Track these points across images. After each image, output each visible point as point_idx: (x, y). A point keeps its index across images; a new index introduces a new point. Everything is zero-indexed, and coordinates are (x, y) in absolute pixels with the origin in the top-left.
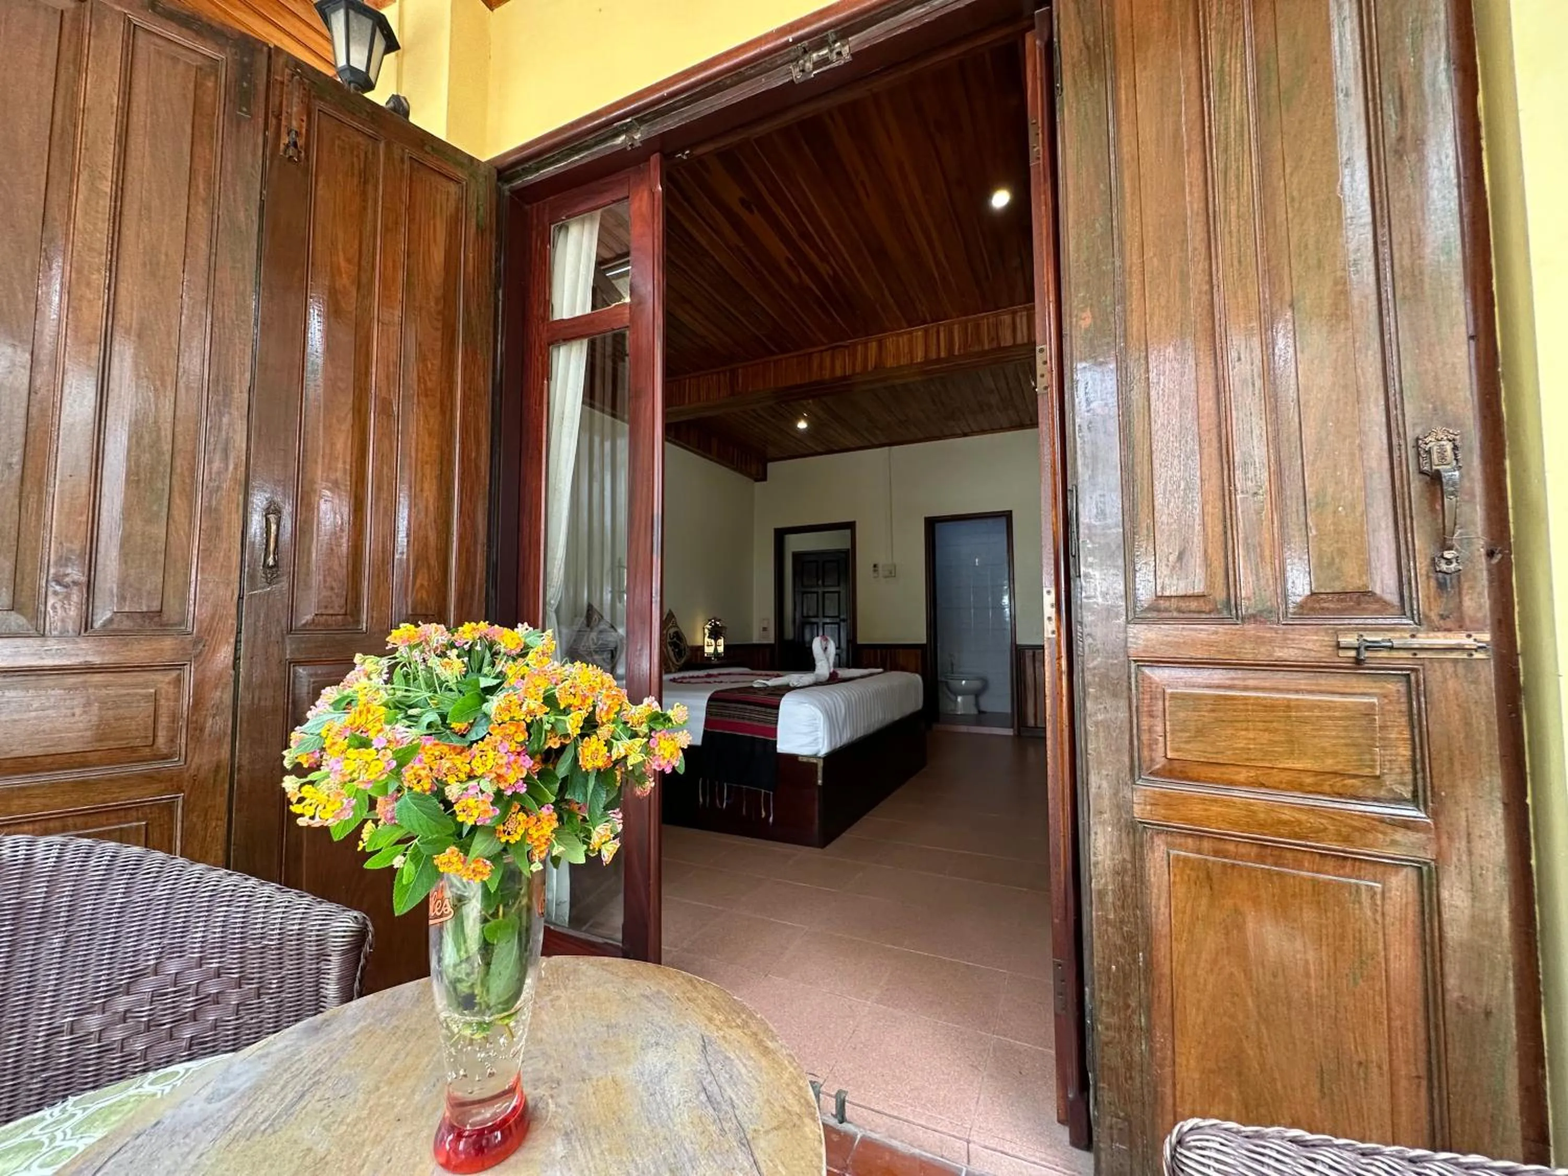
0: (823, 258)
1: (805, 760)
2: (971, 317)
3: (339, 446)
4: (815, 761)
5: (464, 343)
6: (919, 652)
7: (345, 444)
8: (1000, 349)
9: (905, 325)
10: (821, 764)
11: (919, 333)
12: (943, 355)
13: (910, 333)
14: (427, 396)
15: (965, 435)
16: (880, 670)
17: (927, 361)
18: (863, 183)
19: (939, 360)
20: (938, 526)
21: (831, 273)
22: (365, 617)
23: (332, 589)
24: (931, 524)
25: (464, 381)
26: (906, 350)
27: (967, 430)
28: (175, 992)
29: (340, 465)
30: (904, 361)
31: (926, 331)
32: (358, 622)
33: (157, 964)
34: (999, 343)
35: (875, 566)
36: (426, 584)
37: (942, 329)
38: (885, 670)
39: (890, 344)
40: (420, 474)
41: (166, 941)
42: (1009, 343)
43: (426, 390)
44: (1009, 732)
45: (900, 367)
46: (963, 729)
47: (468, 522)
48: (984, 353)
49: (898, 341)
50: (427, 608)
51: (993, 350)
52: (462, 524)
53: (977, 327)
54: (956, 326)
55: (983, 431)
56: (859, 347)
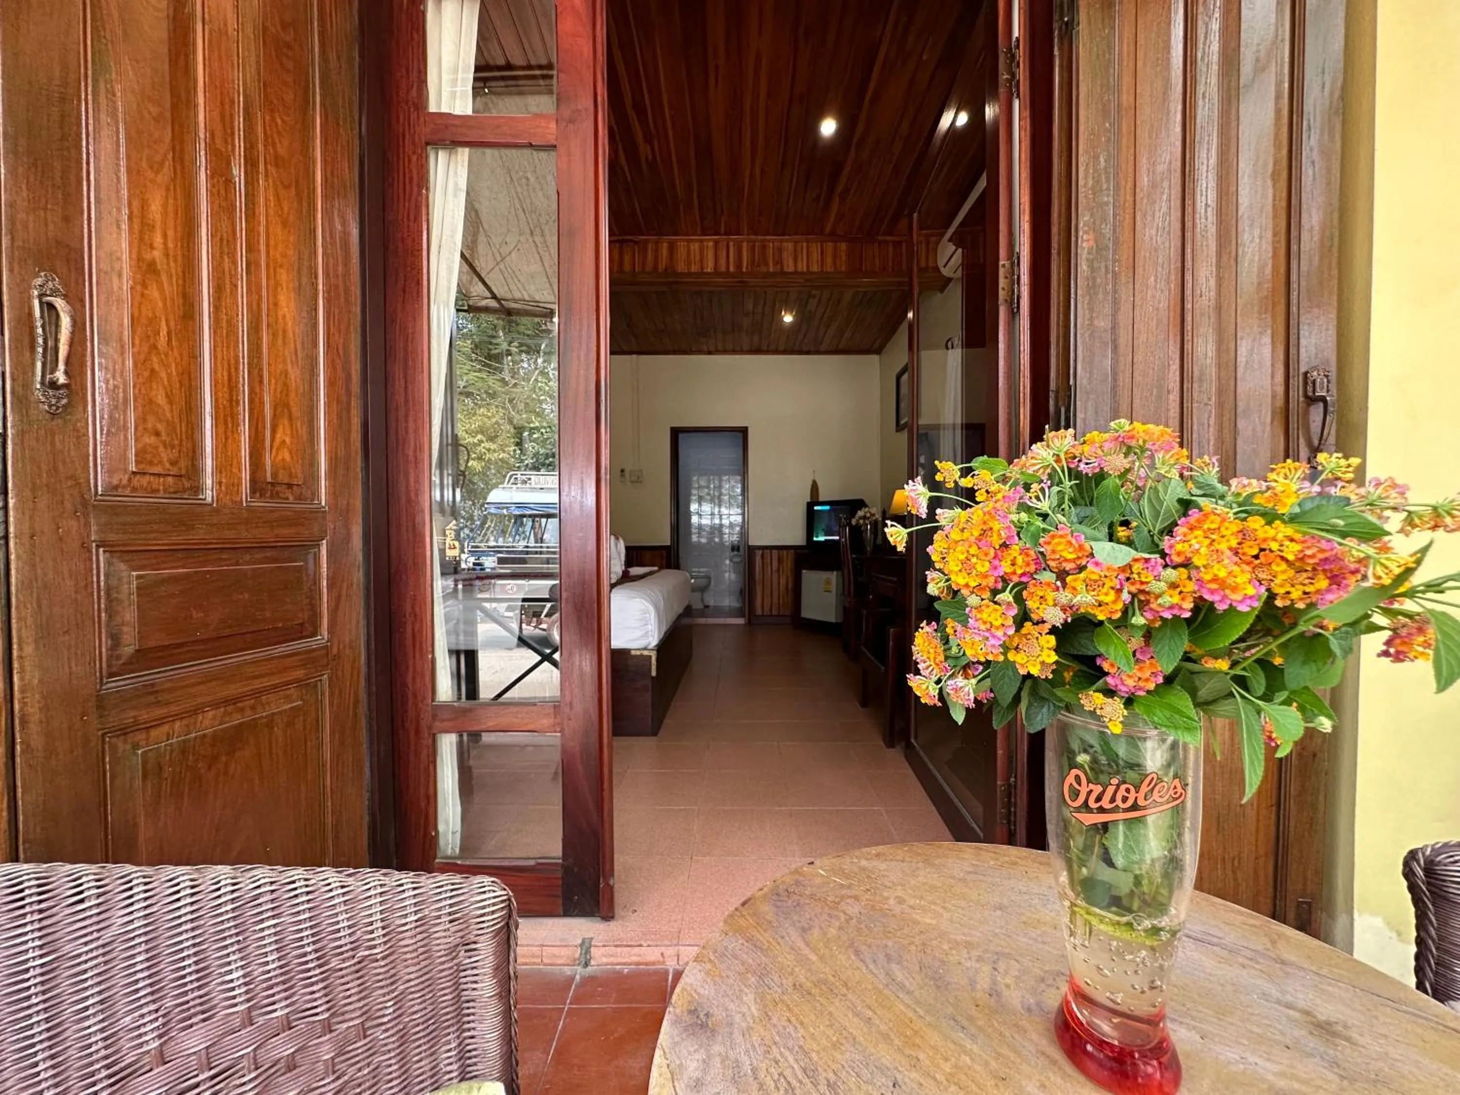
0: (648, 140)
1: (638, 653)
2: (760, 237)
3: (155, 208)
4: (646, 653)
5: (323, 104)
6: (664, 552)
7: (165, 206)
8: (783, 273)
9: (699, 232)
10: (654, 655)
11: (709, 242)
12: (732, 269)
13: (701, 241)
14: (277, 166)
15: (710, 353)
16: (656, 568)
17: (716, 273)
18: (717, 67)
19: (727, 273)
20: (681, 435)
21: (650, 157)
22: (209, 482)
23: (157, 434)
24: (676, 433)
25: (325, 161)
26: (698, 258)
27: (712, 349)
28: (213, 1078)
29: (158, 240)
30: (694, 268)
31: (716, 243)
32: (197, 489)
33: (161, 1045)
34: (782, 268)
35: (622, 471)
36: (288, 440)
37: (731, 244)
38: (661, 568)
39: (681, 247)
40: (272, 282)
41: (169, 1003)
42: (791, 269)
43: (276, 156)
44: (741, 621)
45: (690, 274)
46: (702, 621)
47: (338, 362)
48: (768, 275)
49: (689, 247)
50: (290, 476)
51: (774, 274)
52: (331, 364)
53: (764, 248)
54: (745, 244)
55: (725, 352)
56: (650, 246)
